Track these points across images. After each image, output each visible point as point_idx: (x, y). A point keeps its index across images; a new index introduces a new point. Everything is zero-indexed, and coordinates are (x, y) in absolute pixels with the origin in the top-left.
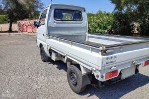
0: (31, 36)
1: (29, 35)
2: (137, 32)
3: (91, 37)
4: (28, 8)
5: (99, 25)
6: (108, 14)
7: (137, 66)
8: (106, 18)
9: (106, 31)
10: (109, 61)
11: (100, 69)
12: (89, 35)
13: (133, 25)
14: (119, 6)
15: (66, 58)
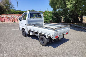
0: (8, 24)
1: (6, 24)
2: (63, 21)
3: (45, 25)
4: (5, 8)
5: (46, 18)
6: (50, 13)
7: (64, 35)
8: (49, 14)
9: (49, 21)
10: (56, 33)
11: (53, 35)
12: (44, 24)
13: (61, 18)
14: (55, 9)
15: (39, 33)
